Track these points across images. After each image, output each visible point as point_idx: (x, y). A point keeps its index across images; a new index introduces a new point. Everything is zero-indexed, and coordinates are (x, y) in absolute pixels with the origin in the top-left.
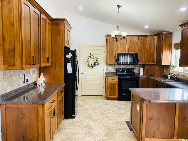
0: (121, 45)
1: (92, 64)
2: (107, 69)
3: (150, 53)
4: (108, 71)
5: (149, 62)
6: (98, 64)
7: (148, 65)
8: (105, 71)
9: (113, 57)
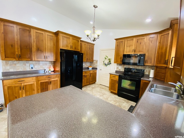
0: (127, 46)
1: (106, 64)
2: (117, 68)
3: (162, 53)
4: (118, 70)
5: (160, 63)
6: (110, 64)
7: (158, 67)
8: (116, 70)
9: (119, 58)
